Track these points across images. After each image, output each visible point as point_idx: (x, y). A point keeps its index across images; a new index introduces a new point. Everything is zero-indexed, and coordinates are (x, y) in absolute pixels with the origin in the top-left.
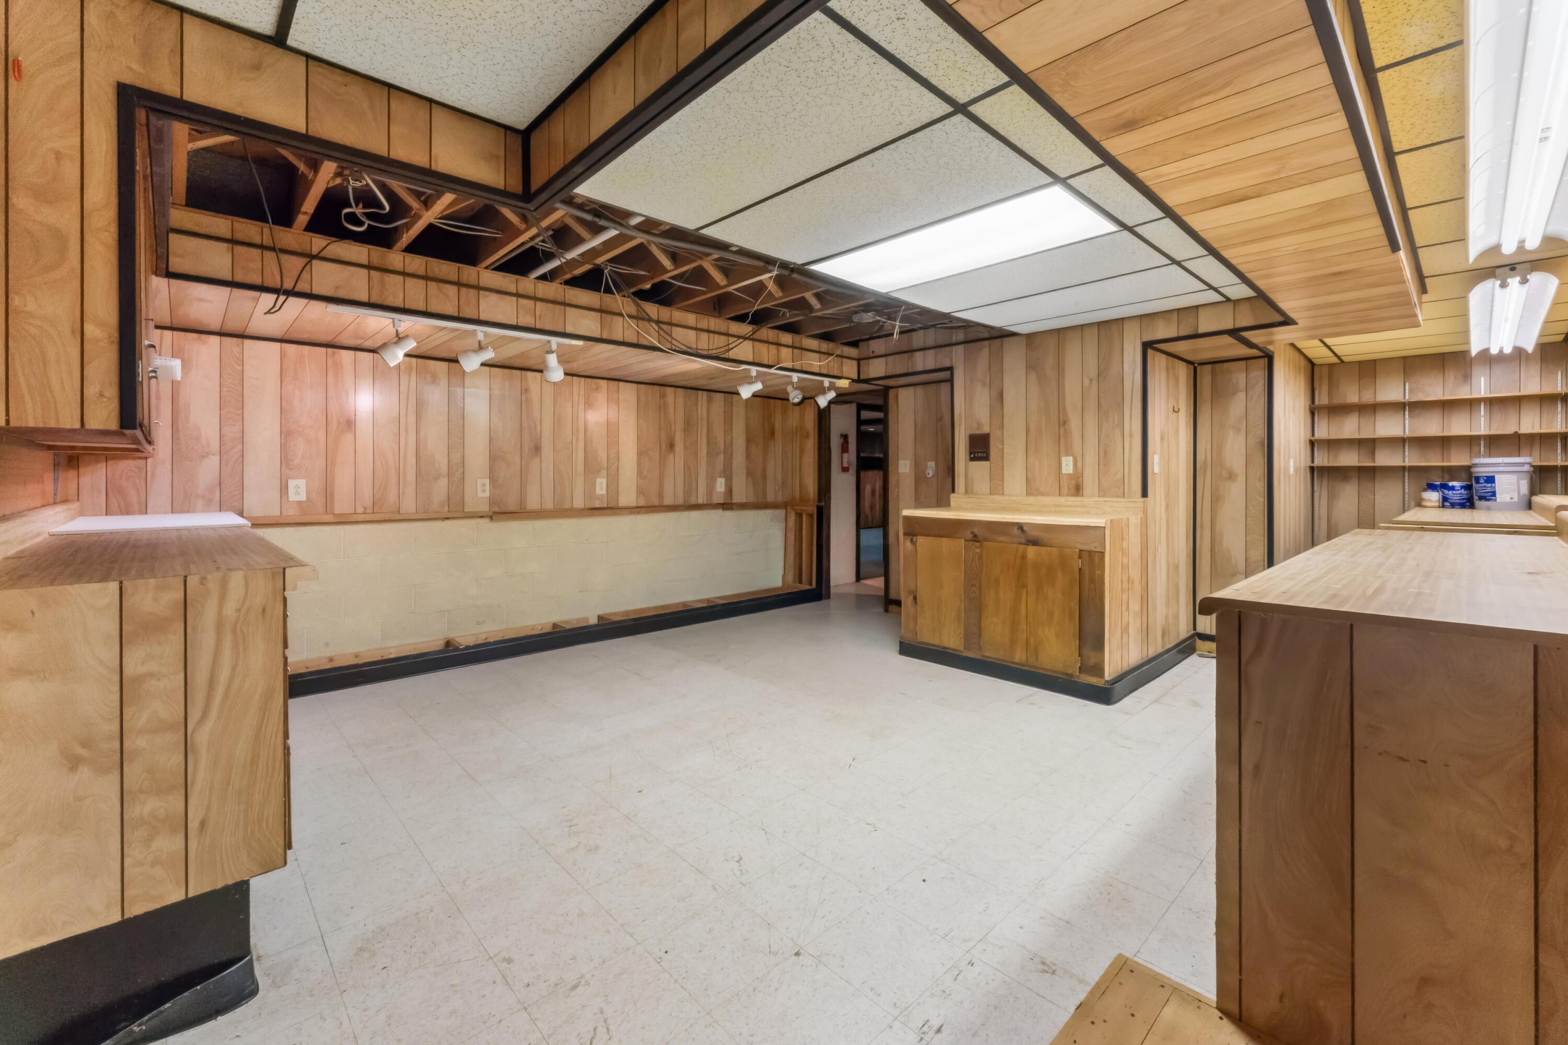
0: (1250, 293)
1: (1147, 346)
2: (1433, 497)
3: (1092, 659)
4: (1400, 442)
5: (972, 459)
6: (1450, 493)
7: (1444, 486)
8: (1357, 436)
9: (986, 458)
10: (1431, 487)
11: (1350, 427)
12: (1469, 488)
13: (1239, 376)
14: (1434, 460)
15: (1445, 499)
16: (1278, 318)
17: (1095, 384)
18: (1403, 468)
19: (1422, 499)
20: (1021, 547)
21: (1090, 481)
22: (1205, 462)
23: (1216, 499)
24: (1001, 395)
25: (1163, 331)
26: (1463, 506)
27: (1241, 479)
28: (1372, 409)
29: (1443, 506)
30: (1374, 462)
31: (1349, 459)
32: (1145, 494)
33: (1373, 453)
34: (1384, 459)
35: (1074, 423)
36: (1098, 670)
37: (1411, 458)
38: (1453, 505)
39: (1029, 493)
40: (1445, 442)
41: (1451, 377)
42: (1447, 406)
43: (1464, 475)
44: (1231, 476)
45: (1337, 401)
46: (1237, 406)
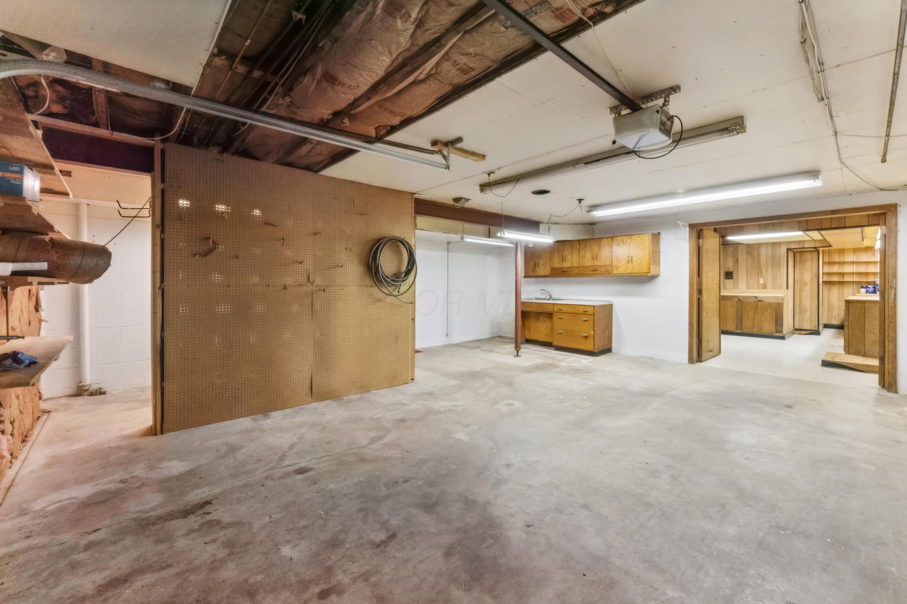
0: (822, 238)
1: (788, 250)
2: (863, 290)
3: (779, 329)
4: (853, 274)
5: (726, 279)
6: (868, 289)
7: (867, 287)
8: (838, 272)
9: (732, 278)
10: (863, 287)
11: (836, 269)
12: (874, 288)
13: (809, 256)
14: (863, 279)
15: (867, 291)
16: (828, 245)
17: (771, 259)
18: (853, 282)
19: (859, 291)
20: (756, 303)
21: (769, 284)
22: (798, 280)
23: (801, 291)
24: (737, 261)
25: (793, 246)
26: (873, 293)
27: (809, 285)
28: (843, 263)
29: (867, 293)
30: (844, 279)
31: (835, 279)
32: (787, 288)
33: (843, 277)
34: (847, 279)
35: (764, 270)
36: (781, 332)
37: (856, 279)
38: (870, 293)
39: (747, 288)
40: (867, 274)
41: (869, 253)
42: (867, 263)
43: (873, 284)
44: (806, 284)
45: (831, 260)
46: (808, 264)
